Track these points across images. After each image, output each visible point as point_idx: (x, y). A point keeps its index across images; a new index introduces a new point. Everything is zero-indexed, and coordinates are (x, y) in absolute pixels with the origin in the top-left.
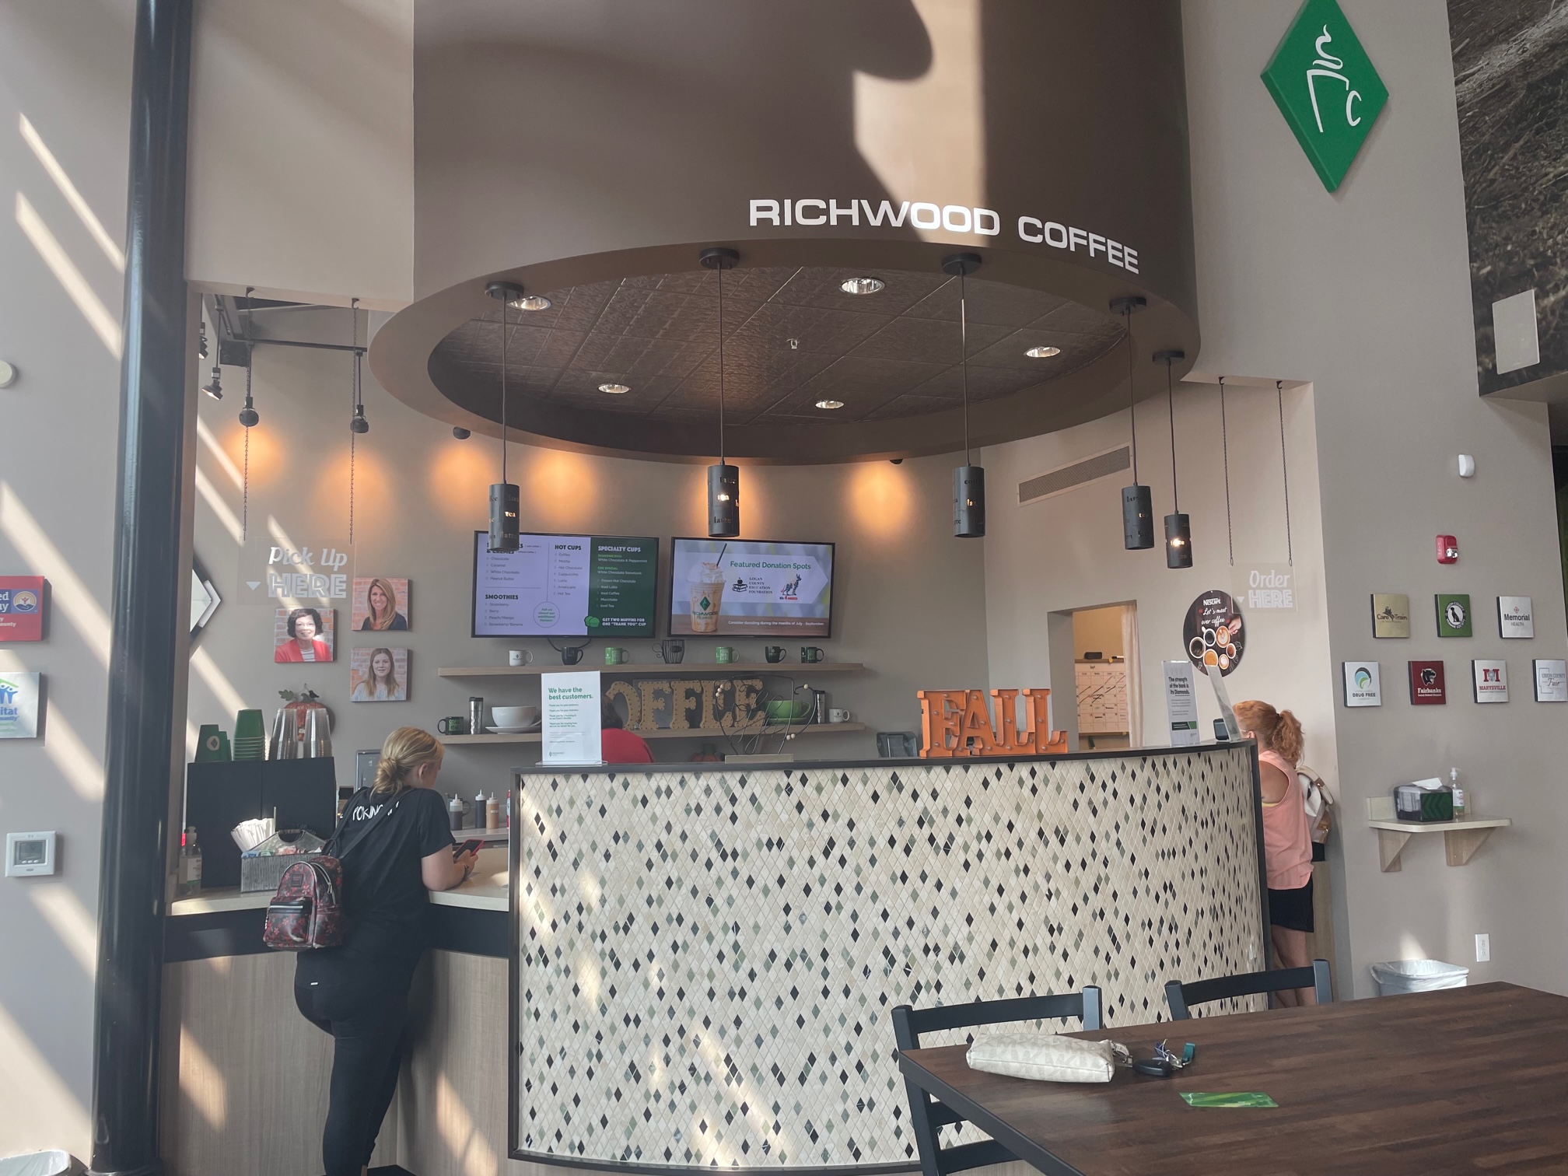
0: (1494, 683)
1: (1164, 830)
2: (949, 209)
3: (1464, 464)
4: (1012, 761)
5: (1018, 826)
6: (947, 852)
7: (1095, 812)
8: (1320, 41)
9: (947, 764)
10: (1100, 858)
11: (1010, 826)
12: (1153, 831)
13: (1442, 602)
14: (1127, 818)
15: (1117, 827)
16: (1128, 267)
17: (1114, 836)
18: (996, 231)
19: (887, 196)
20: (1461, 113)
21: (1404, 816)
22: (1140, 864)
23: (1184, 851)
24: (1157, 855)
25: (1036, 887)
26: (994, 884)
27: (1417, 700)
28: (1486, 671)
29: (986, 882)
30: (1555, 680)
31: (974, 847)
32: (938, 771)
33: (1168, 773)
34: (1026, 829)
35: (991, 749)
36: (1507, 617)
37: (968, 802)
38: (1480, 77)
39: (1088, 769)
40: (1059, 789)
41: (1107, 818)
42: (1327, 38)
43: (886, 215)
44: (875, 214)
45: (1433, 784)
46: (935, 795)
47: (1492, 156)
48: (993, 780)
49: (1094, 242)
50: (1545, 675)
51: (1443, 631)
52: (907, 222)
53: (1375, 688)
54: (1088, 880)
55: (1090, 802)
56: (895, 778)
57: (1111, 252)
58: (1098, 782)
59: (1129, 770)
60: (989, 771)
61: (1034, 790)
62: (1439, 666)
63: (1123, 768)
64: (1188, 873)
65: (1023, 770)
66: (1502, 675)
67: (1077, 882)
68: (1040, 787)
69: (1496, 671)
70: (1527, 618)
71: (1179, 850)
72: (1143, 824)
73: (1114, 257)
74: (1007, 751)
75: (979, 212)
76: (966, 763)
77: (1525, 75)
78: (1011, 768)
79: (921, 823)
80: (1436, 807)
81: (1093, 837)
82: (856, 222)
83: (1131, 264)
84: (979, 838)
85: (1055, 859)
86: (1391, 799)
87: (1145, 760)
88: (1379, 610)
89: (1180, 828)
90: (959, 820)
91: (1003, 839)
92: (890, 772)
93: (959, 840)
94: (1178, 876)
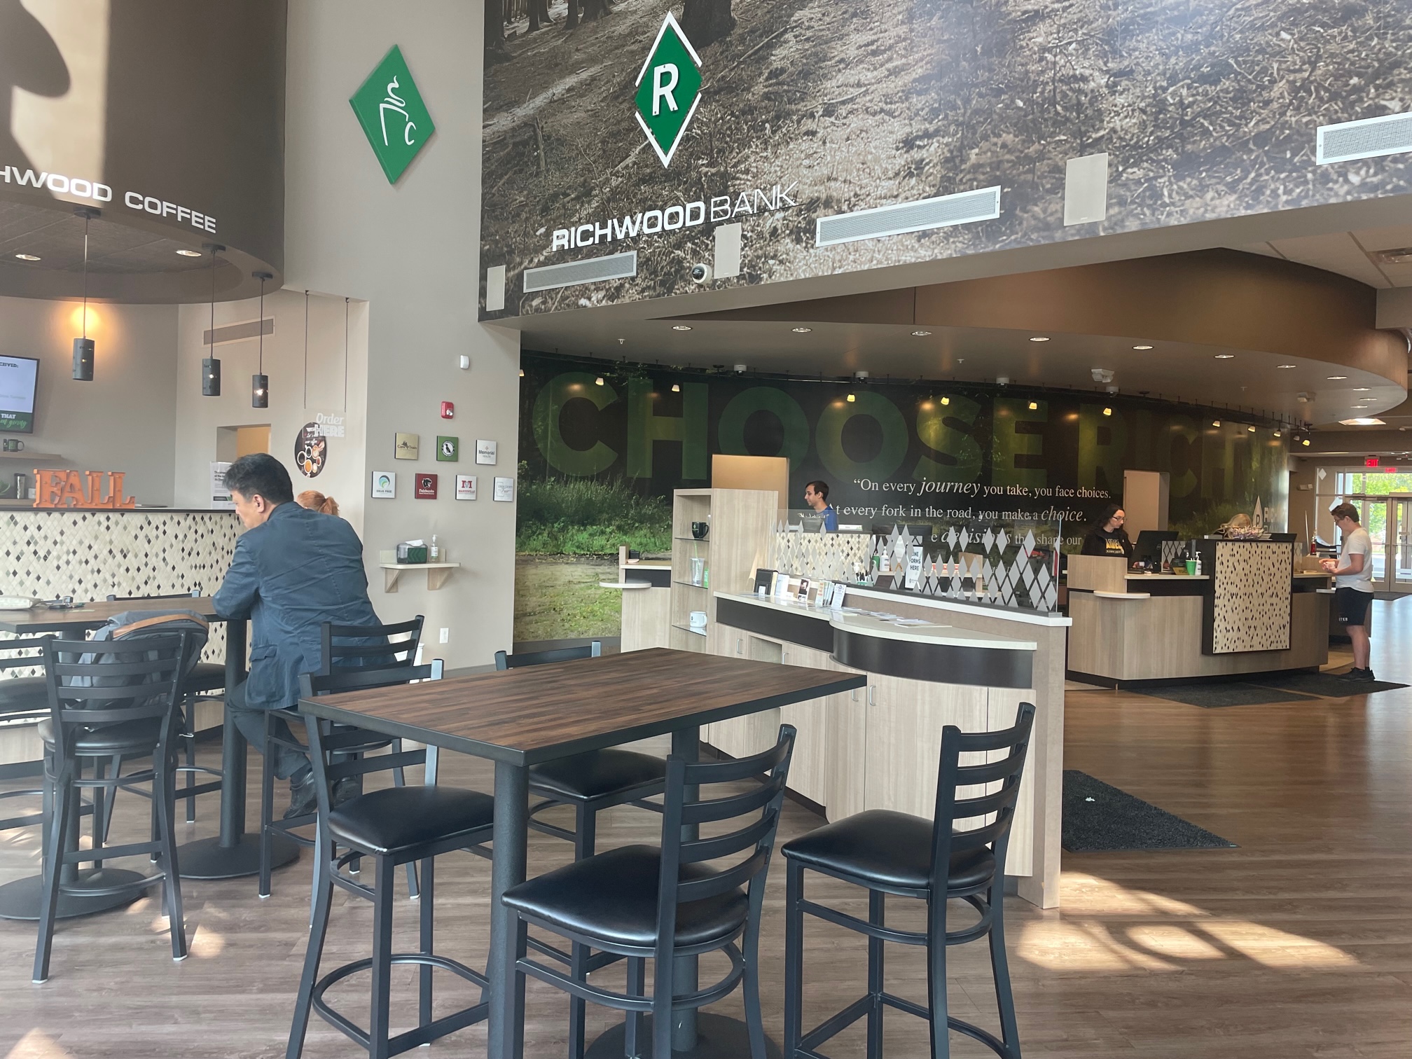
0: (468, 489)
1: (198, 554)
2: (75, 181)
3: (463, 362)
4: (93, 512)
5: (95, 547)
6: (45, 560)
7: (149, 542)
8: (390, 86)
9: (49, 511)
10: (150, 566)
11: (90, 547)
12: (190, 554)
13: (441, 441)
14: (172, 546)
15: (164, 551)
16: (207, 229)
17: (161, 555)
18: (109, 199)
19: (31, 167)
20: (484, 147)
21: (400, 561)
22: (178, 571)
23: (212, 566)
24: (191, 567)
25: (105, 580)
26: (77, 578)
27: (418, 496)
28: (464, 482)
29: (71, 577)
30: (506, 489)
31: (65, 558)
32: (43, 515)
33: (205, 523)
34: (101, 548)
35: (82, 505)
36: (481, 452)
37: (62, 533)
38: (494, 128)
39: (147, 518)
40: (125, 528)
41: (157, 546)
42: (396, 85)
43: (29, 180)
44: (22, 177)
45: (417, 543)
46: (39, 528)
47: (495, 179)
48: (80, 522)
49: (181, 213)
50: (500, 486)
51: (440, 458)
52: (44, 186)
53: (392, 487)
54: (141, 578)
55: (147, 536)
56: (12, 518)
57: (194, 219)
58: (153, 525)
59: (176, 520)
60: (78, 516)
61: (108, 528)
62: (434, 478)
63: (172, 518)
64: (213, 578)
65: (101, 517)
66: (474, 484)
67: (133, 579)
68: (112, 527)
69: (470, 482)
70: (493, 453)
71: (208, 566)
72: (183, 550)
73: (196, 222)
74: (93, 506)
75: (97, 186)
76: (62, 511)
77: (513, 136)
78: (93, 515)
79: (29, 543)
80: (418, 555)
81: (146, 555)
82: (8, 180)
83: (209, 227)
84: (68, 553)
85: (119, 566)
86: (395, 551)
87: (188, 515)
88: (399, 442)
89: (210, 553)
90: (55, 543)
91: (83, 553)
92: (9, 514)
93: (54, 553)
94: (206, 579)
